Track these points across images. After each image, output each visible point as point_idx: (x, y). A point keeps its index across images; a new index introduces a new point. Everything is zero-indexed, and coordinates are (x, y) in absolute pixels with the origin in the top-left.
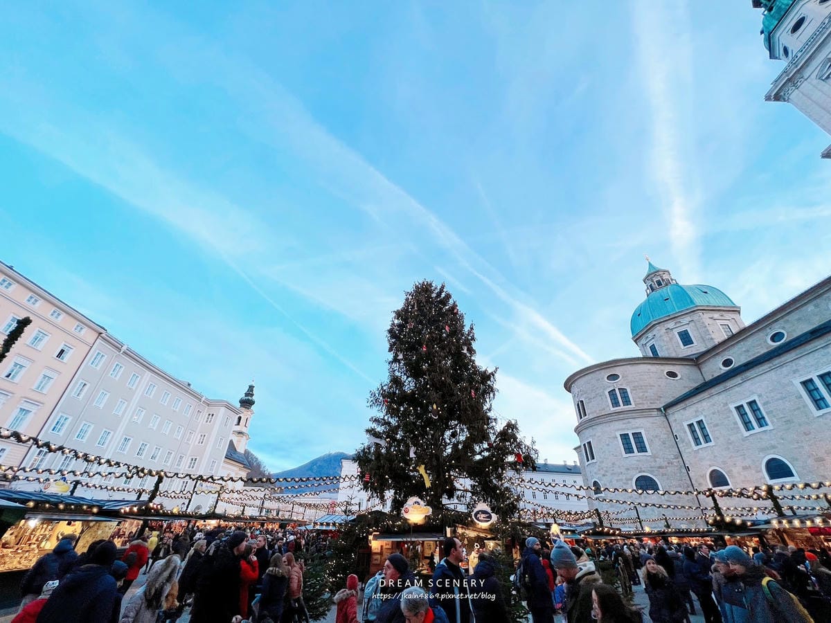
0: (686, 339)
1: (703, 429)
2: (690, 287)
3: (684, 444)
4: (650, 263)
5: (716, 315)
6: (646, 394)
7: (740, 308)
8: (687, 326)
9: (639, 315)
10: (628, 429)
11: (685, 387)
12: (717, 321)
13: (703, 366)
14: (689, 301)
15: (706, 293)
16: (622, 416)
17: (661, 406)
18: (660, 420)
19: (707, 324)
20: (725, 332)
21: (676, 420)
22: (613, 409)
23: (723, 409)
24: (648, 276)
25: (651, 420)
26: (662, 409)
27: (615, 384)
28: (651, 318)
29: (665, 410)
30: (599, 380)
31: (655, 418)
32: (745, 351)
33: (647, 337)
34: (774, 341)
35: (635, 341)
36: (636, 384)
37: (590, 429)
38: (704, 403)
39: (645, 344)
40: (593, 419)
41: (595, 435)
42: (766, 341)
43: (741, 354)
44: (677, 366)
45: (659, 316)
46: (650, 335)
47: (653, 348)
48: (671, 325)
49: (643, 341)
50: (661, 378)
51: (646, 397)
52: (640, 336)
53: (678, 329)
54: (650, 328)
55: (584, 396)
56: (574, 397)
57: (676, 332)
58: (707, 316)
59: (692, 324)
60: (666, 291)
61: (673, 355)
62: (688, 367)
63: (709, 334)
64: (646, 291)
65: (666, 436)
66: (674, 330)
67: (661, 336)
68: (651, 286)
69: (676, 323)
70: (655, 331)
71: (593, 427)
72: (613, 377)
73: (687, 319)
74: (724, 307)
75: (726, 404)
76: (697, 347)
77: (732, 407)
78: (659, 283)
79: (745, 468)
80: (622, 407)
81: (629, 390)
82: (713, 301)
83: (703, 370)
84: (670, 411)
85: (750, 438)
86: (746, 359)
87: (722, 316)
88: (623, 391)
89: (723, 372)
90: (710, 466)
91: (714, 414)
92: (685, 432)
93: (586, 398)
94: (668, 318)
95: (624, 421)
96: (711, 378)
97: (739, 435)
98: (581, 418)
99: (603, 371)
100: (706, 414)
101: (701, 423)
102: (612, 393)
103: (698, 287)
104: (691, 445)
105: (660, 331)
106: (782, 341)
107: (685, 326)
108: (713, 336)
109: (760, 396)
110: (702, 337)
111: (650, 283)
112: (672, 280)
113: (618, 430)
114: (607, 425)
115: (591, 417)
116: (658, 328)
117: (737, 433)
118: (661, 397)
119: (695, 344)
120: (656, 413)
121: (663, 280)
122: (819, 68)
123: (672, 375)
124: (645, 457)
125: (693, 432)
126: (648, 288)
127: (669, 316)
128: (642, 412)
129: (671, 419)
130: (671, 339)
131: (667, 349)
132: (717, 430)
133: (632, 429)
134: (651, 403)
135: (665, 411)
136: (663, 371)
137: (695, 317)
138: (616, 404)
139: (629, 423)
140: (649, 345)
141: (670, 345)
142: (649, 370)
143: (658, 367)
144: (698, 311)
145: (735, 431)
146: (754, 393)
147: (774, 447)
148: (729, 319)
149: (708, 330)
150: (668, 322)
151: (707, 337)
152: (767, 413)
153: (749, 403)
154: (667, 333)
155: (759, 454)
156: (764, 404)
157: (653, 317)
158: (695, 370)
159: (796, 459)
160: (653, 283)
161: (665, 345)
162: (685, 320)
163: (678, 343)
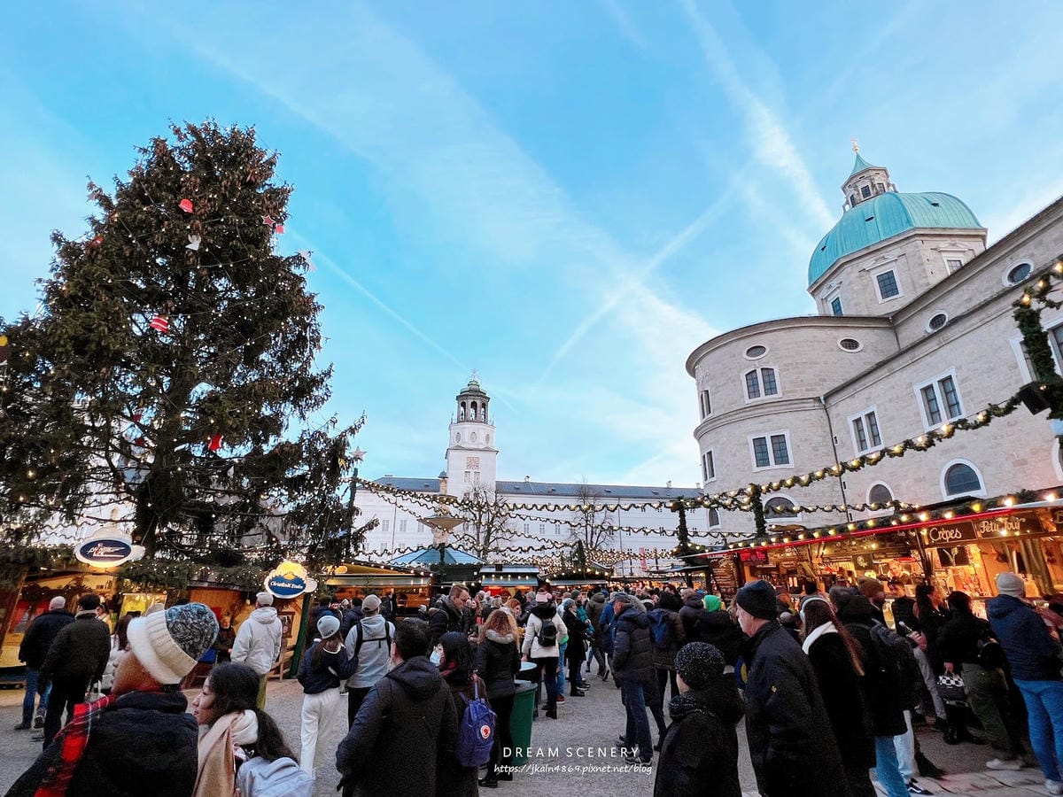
0: (888, 285)
1: (873, 425)
2: (912, 197)
3: (844, 449)
4: (858, 156)
5: (944, 244)
6: (802, 377)
7: (986, 230)
8: (894, 264)
9: (823, 249)
10: (766, 431)
11: (865, 363)
12: (944, 254)
13: (902, 328)
14: (904, 219)
15: (936, 205)
16: (759, 411)
17: (821, 394)
18: (817, 415)
19: (925, 259)
21: (839, 414)
22: (748, 401)
23: (904, 393)
24: (851, 178)
25: (801, 415)
26: (822, 398)
27: (756, 363)
28: (840, 252)
29: (825, 399)
30: (734, 356)
31: (808, 413)
32: (966, 300)
33: (830, 287)
34: (1011, 279)
35: (813, 294)
36: (790, 361)
37: (713, 433)
38: (881, 385)
39: (826, 298)
40: (718, 418)
41: (718, 441)
42: (1000, 282)
43: (959, 305)
44: (861, 331)
45: (852, 248)
46: (834, 282)
47: (836, 304)
48: (868, 263)
49: (824, 292)
50: (832, 350)
51: (802, 381)
52: (820, 286)
53: (879, 269)
54: (836, 270)
55: (711, 383)
56: (698, 384)
57: (874, 276)
58: (928, 245)
59: (903, 260)
60: (874, 205)
61: (865, 313)
62: (878, 331)
63: (926, 277)
64: (844, 207)
65: (821, 438)
66: (872, 272)
67: (851, 283)
68: (852, 197)
69: (876, 260)
70: (842, 276)
71: (718, 430)
72: (756, 350)
73: (896, 251)
74: (960, 229)
75: (910, 385)
76: (904, 297)
77: (917, 389)
78: (866, 192)
79: (918, 480)
80: (763, 398)
81: (776, 371)
82: (943, 219)
83: (900, 336)
84: (832, 401)
87: (953, 245)
88: (768, 372)
89: (925, 335)
90: (874, 480)
91: (890, 401)
92: (848, 432)
93: (711, 387)
94: (865, 252)
95: (761, 419)
97: (919, 431)
98: (704, 417)
99: (742, 341)
100: (880, 402)
101: (872, 418)
102: (751, 376)
103: (926, 196)
104: (853, 451)
105: (849, 273)
106: (1023, 280)
107: (891, 265)
109: (958, 368)
110: (913, 282)
111: (852, 192)
112: (889, 185)
113: (752, 432)
114: (737, 425)
115: (717, 414)
116: (848, 268)
117: (917, 427)
118: (825, 380)
119: (901, 294)
120: (812, 405)
121: (873, 186)
123: (850, 344)
124: (783, 471)
125: (860, 431)
126: (847, 203)
127: (868, 248)
128: (792, 404)
129: (833, 412)
130: (865, 287)
131: (856, 305)
132: (891, 427)
133: (772, 430)
134: (807, 390)
135: (826, 402)
136: (836, 338)
137: (908, 248)
138: (753, 392)
139: (769, 421)
140: (832, 299)
141: (863, 296)
142: (815, 337)
143: (829, 332)
144: (916, 238)
145: (914, 426)
146: (951, 365)
147: (963, 447)
148: (964, 252)
149: (924, 270)
150: (866, 258)
151: (921, 282)
152: (963, 396)
153: (943, 382)
154: (860, 277)
155: (940, 459)
156: (962, 381)
157: (843, 251)
158: (889, 335)
159: (987, 464)
160: (856, 193)
161: (854, 298)
162: (893, 254)
163: (875, 295)
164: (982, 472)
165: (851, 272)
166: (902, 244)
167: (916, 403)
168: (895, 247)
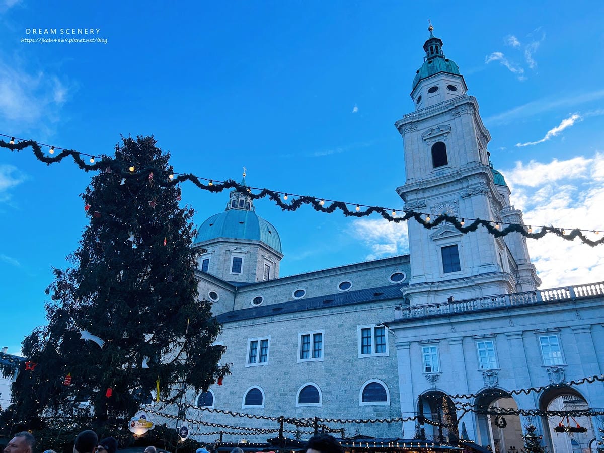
0: (237, 266)
2: (262, 221)
5: (267, 255)
7: (283, 256)
8: (244, 255)
9: (211, 225)
12: (265, 261)
13: (239, 296)
14: (257, 233)
15: (270, 232)
19: (258, 261)
20: (265, 272)
23: (242, 341)
32: (274, 296)
33: (207, 250)
34: (295, 296)
38: (231, 331)
42: (291, 294)
43: (270, 297)
44: (219, 289)
45: (228, 235)
46: (210, 249)
47: (206, 262)
48: (232, 248)
53: (235, 254)
54: (214, 243)
57: (232, 257)
58: (262, 252)
59: (248, 255)
60: (245, 216)
61: (220, 277)
62: (228, 293)
63: (255, 270)
66: (233, 254)
67: (220, 255)
68: (234, 202)
69: (237, 248)
70: (216, 248)
73: (248, 248)
74: (275, 251)
75: (246, 337)
76: (241, 277)
77: (249, 341)
78: (241, 203)
79: (232, 393)
82: (271, 242)
83: (237, 300)
85: (249, 369)
86: (272, 302)
87: (270, 257)
89: (250, 307)
91: (233, 342)
94: (233, 241)
96: (239, 309)
97: (242, 365)
103: (267, 224)
105: (220, 248)
106: (300, 298)
107: (242, 255)
108: (257, 272)
109: (273, 337)
110: (249, 270)
111: (234, 199)
112: (252, 206)
116: (221, 245)
117: (242, 363)
119: (241, 273)
121: (246, 202)
122: (426, 130)
123: (213, 296)
126: (230, 204)
127: (236, 239)
130: (226, 261)
131: (217, 269)
132: (228, 357)
136: (209, 290)
137: (254, 249)
140: (205, 258)
141: (223, 266)
143: (207, 284)
144: (258, 246)
145: (241, 361)
146: (270, 334)
147: (261, 380)
148: (272, 263)
149: (256, 266)
150: (232, 244)
151: (252, 271)
152: (270, 352)
153: (262, 341)
154: (226, 253)
155: (248, 383)
156: (272, 345)
157: (222, 234)
158: (231, 297)
159: (270, 392)
160: (237, 200)
161: (218, 265)
162: (245, 249)
163: (229, 268)
164: (265, 395)
165: (223, 249)
166: (251, 246)
167: (246, 348)
168: (248, 245)
